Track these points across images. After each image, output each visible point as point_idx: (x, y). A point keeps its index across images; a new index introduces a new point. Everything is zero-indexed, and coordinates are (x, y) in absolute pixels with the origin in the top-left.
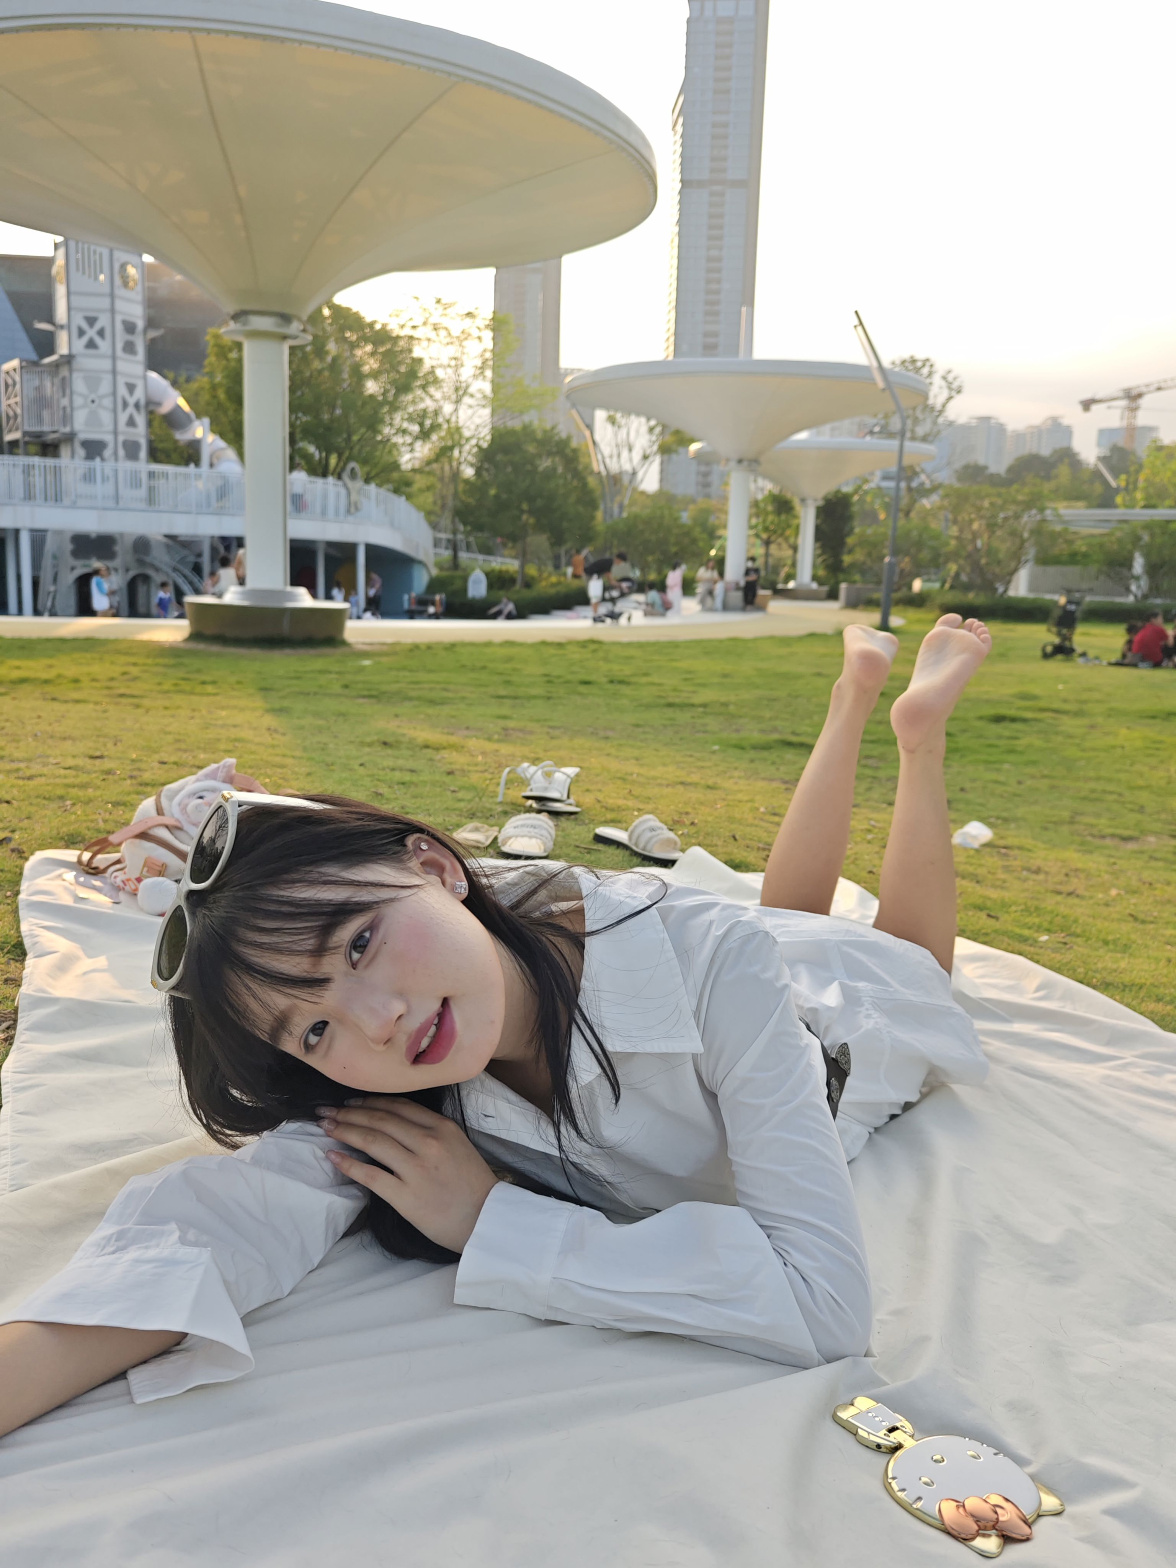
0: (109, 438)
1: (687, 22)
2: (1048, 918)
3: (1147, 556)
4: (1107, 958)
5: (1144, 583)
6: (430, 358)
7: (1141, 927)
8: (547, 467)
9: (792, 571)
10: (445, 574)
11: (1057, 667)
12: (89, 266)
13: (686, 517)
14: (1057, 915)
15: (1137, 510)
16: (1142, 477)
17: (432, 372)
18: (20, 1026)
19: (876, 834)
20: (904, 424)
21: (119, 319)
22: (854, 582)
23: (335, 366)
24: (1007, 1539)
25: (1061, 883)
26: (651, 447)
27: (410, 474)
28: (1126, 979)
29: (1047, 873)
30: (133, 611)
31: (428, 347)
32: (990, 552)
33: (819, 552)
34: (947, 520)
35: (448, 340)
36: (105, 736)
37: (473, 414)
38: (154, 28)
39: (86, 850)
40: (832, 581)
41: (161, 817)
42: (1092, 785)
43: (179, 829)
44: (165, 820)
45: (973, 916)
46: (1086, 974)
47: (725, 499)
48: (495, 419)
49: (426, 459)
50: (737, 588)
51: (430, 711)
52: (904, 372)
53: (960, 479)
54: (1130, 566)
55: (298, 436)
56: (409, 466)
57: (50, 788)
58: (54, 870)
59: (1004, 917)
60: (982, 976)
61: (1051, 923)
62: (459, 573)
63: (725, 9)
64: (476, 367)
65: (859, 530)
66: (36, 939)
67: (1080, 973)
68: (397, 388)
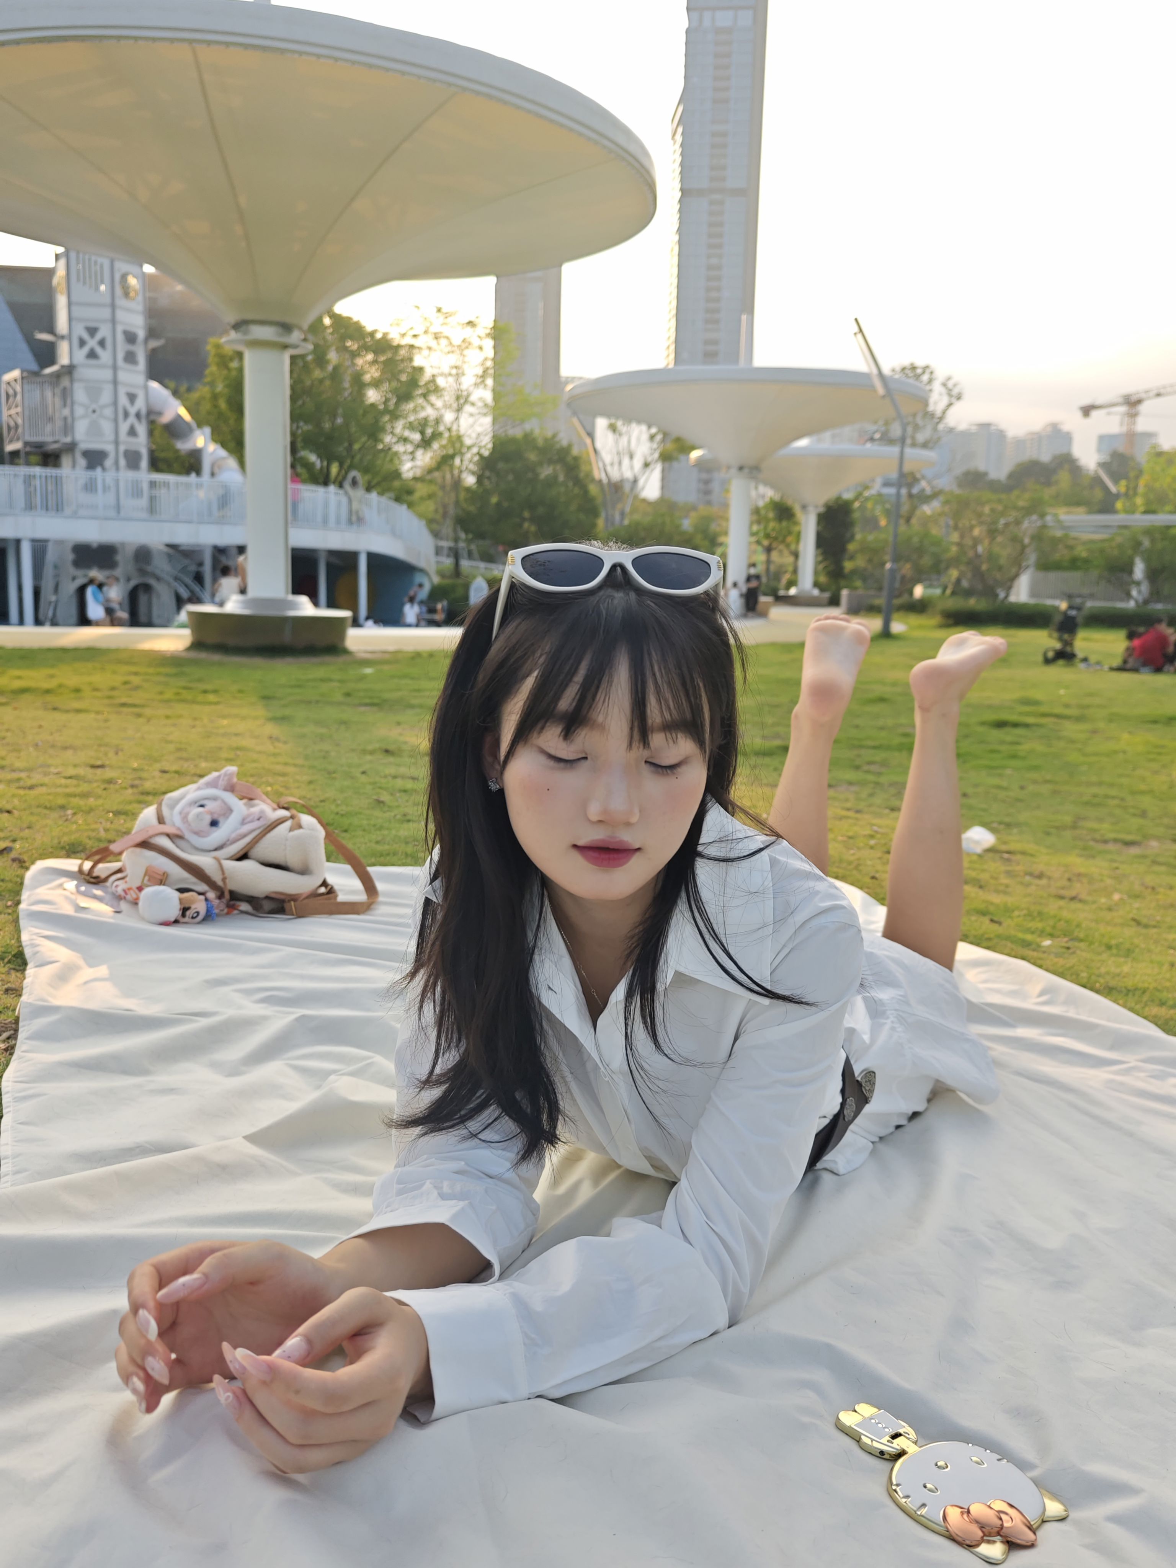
0: (109, 448)
1: (686, 32)
2: (1051, 922)
3: (1147, 561)
4: (1110, 962)
5: (1145, 588)
6: (432, 367)
7: (1144, 931)
8: (548, 475)
9: (793, 577)
10: (447, 581)
11: (1059, 672)
12: (90, 277)
13: (687, 525)
14: (1060, 920)
15: (1138, 516)
16: (1142, 482)
17: (433, 380)
18: (21, 1035)
19: (879, 839)
20: (904, 430)
21: (120, 329)
22: (856, 588)
23: (336, 375)
24: (1012, 1545)
25: (1063, 888)
26: (652, 454)
27: (412, 483)
28: (1130, 983)
29: (1049, 878)
30: (135, 621)
31: (429, 356)
32: (991, 557)
33: (820, 558)
34: (947, 526)
35: (449, 349)
36: (106, 745)
37: (475, 422)
38: (154, 40)
39: (87, 859)
40: (834, 588)
41: (162, 826)
42: (1094, 790)
43: (180, 837)
44: (166, 829)
45: (976, 921)
46: (1089, 978)
47: (725, 506)
48: (497, 427)
49: (427, 468)
52: (904, 379)
53: (960, 485)
54: (1130, 572)
55: (299, 445)
56: (410, 475)
57: (51, 798)
58: (54, 880)
59: (1007, 922)
60: (985, 981)
61: (1054, 927)
62: (460, 581)
63: (724, 19)
64: (477, 376)
65: (860, 536)
66: (37, 949)
67: (1083, 978)
68: (397, 396)
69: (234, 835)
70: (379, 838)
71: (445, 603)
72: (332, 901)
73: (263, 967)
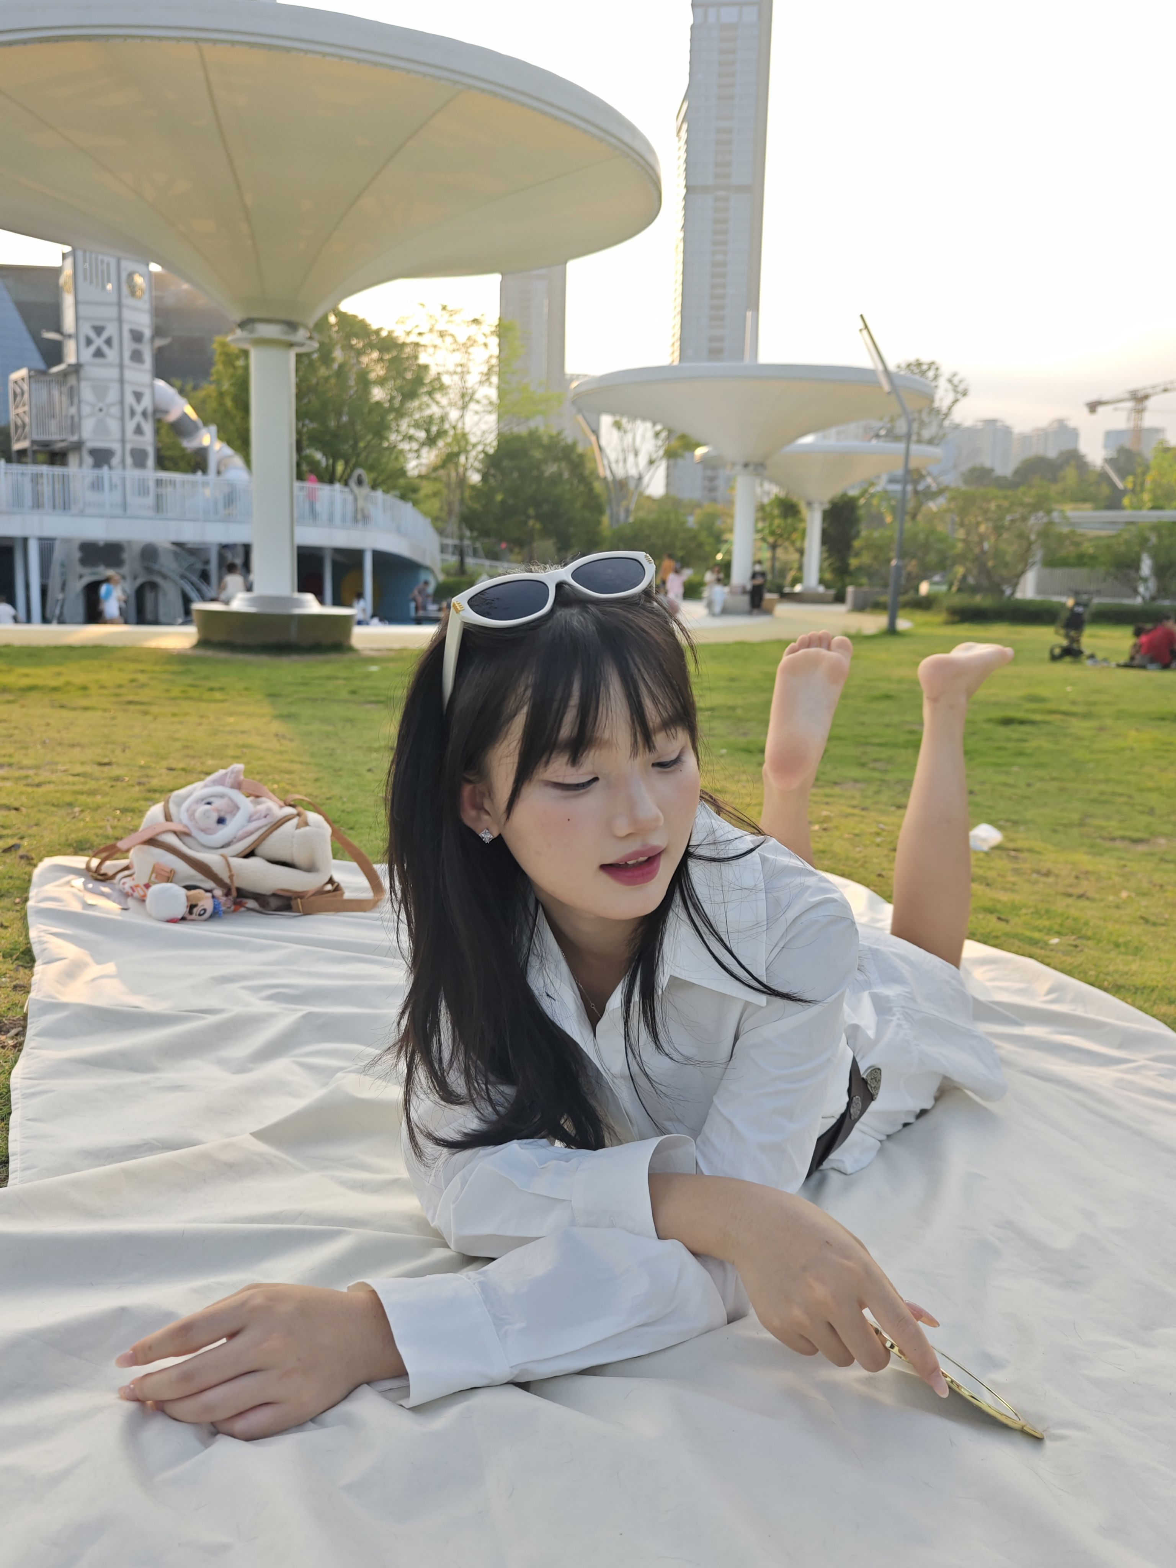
0: (116, 446)
1: (691, 29)
2: (1059, 921)
3: (1154, 557)
4: (1118, 960)
5: (1152, 584)
6: (437, 365)
7: (1152, 929)
8: (553, 472)
9: (798, 574)
10: (452, 579)
11: (1065, 669)
12: (97, 276)
13: (692, 521)
14: (1067, 918)
15: (1145, 512)
16: (1149, 478)
17: (438, 378)
18: (30, 1032)
19: (885, 837)
20: (910, 426)
21: (126, 328)
22: (861, 585)
23: (341, 373)
25: (1071, 886)
26: (657, 451)
27: (417, 481)
28: (1138, 981)
29: (1057, 876)
30: (141, 619)
31: (434, 353)
32: (997, 554)
33: (825, 555)
34: (953, 522)
35: (454, 347)
36: (113, 743)
37: (480, 420)
38: (160, 38)
39: (95, 856)
40: (839, 584)
41: (169, 823)
42: (1102, 787)
43: (187, 834)
44: (173, 826)
45: (983, 918)
46: (1097, 976)
47: (731, 503)
48: (502, 425)
49: (432, 465)
50: (744, 592)
52: (909, 375)
53: (966, 481)
54: (1137, 568)
55: (305, 443)
56: (415, 473)
57: (58, 795)
58: (62, 877)
59: (1014, 920)
60: (993, 980)
61: (1061, 925)
62: (465, 579)
63: (729, 15)
64: (482, 373)
65: (866, 533)
66: (45, 946)
67: (1091, 976)
68: (403, 394)
69: (240, 833)
72: (338, 898)
73: (270, 964)
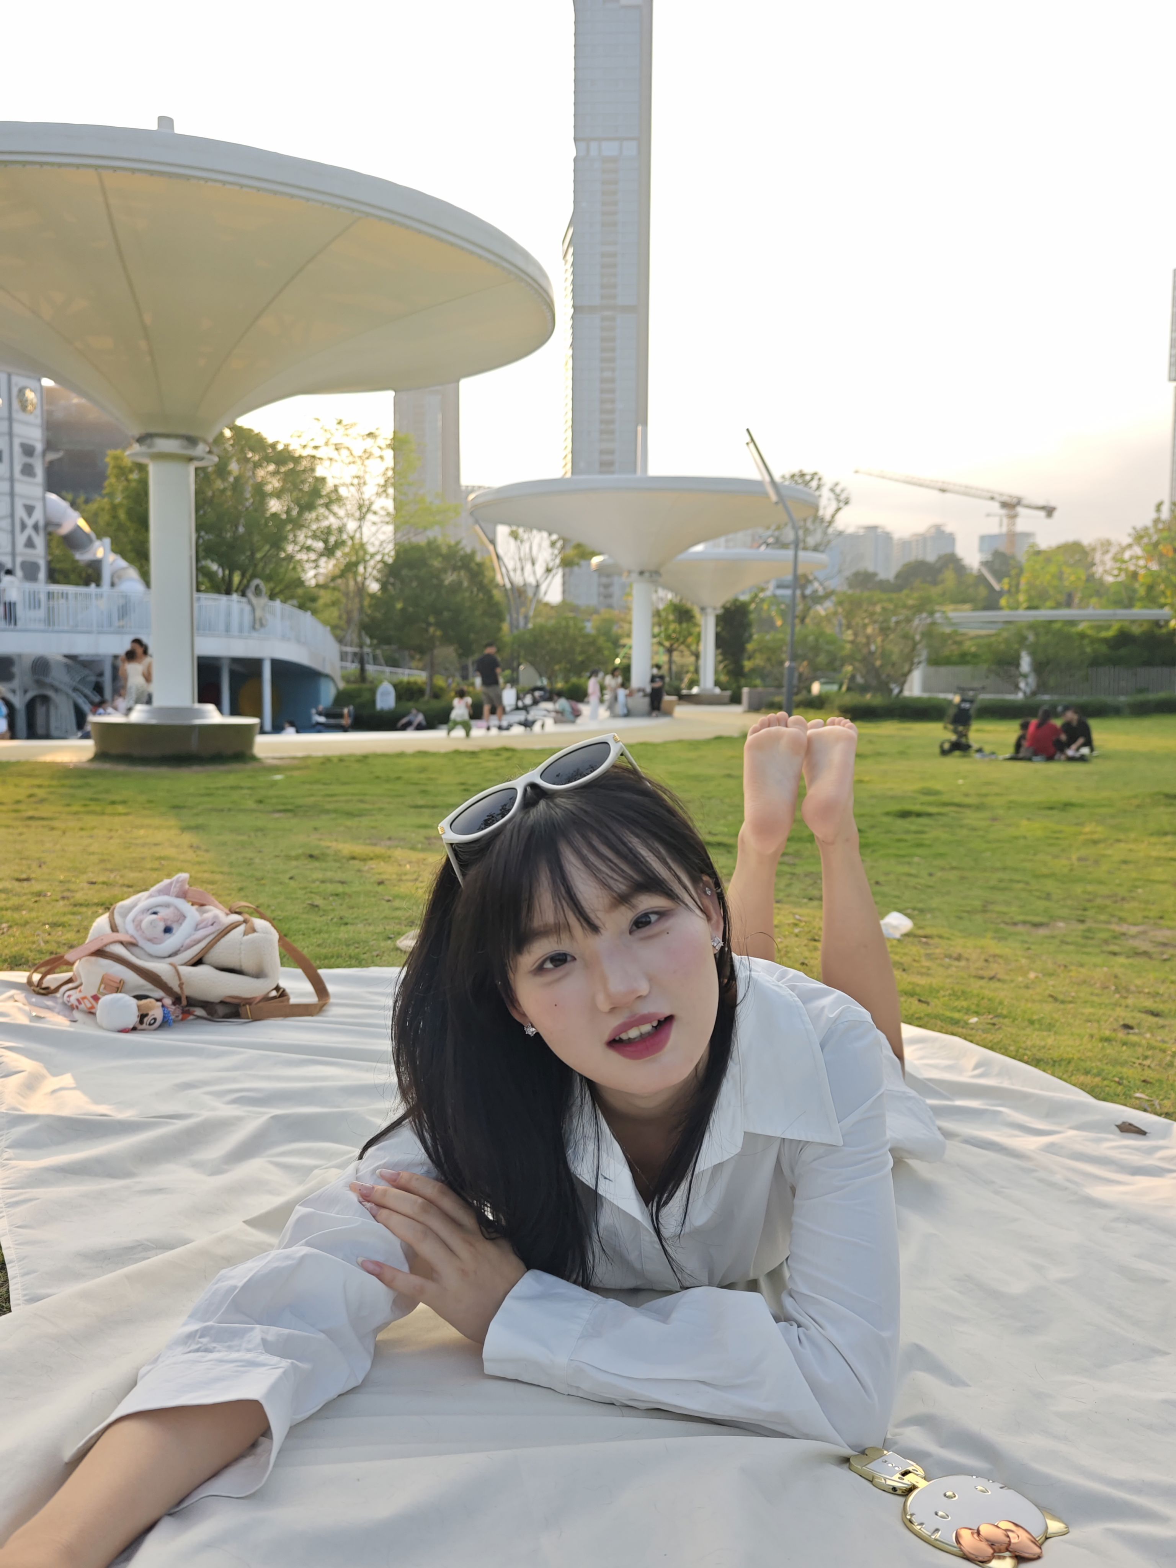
1: (574, 160)
2: (975, 1001)
3: (1033, 654)
4: (1034, 1036)
5: (1032, 680)
6: (333, 477)
7: (1062, 1006)
8: (453, 581)
9: (695, 676)
10: (353, 686)
11: (955, 762)
13: (590, 627)
14: (983, 998)
15: (1021, 612)
16: (1023, 580)
17: (336, 489)
19: (803, 927)
20: (796, 535)
21: (17, 442)
22: (755, 686)
23: (238, 485)
24: (1020, 1558)
25: (982, 969)
26: (553, 560)
27: (316, 590)
28: (1055, 1055)
29: (967, 960)
30: (33, 733)
31: (330, 466)
32: (885, 655)
33: (720, 658)
34: (840, 625)
35: (350, 459)
36: (27, 858)
37: (377, 531)
38: (60, 165)
39: (35, 971)
40: (734, 686)
41: (115, 934)
42: (1000, 875)
43: (135, 945)
44: (120, 936)
45: (906, 1002)
46: (1017, 1051)
47: (628, 609)
48: (399, 535)
49: (330, 575)
51: (349, 823)
52: (793, 485)
53: (851, 586)
54: (1018, 665)
55: (203, 555)
56: (313, 583)
58: (5, 992)
59: (934, 1002)
60: (922, 1058)
61: (978, 1005)
62: (367, 686)
63: (610, 149)
64: (379, 485)
65: (757, 638)
67: (1011, 1051)
68: (299, 505)
69: (188, 941)
70: (320, 942)
71: (351, 708)
72: (285, 1003)
73: (227, 1069)
